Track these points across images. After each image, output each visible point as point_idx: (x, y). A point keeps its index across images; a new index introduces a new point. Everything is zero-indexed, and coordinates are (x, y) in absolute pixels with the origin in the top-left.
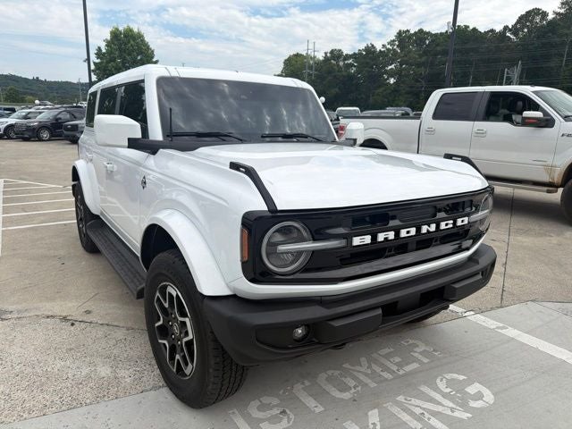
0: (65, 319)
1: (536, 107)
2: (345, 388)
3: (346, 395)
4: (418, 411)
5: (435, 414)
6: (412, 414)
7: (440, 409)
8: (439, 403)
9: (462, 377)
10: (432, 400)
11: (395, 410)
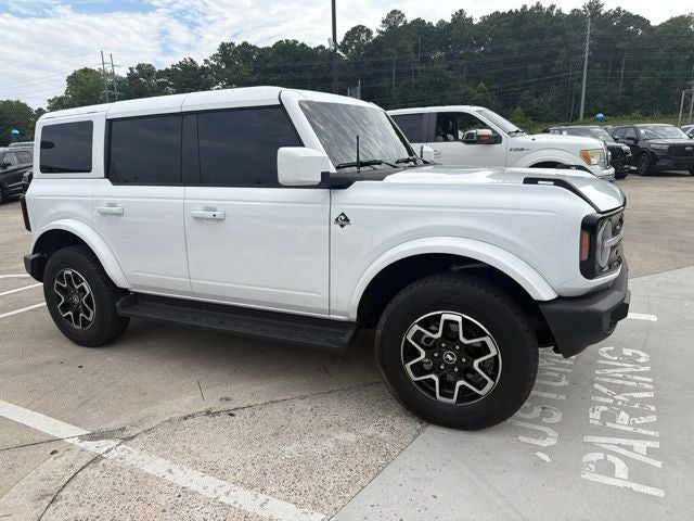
0: (208, 413)
1: (484, 126)
2: (557, 380)
3: (564, 383)
4: (621, 376)
5: (631, 373)
6: (619, 378)
7: (629, 370)
8: (623, 367)
9: (612, 348)
10: (616, 367)
11: (607, 380)
